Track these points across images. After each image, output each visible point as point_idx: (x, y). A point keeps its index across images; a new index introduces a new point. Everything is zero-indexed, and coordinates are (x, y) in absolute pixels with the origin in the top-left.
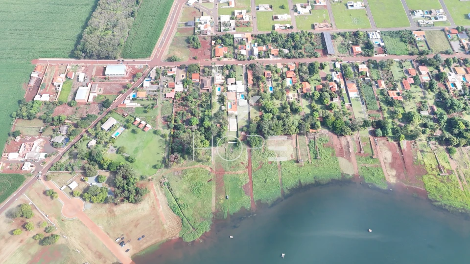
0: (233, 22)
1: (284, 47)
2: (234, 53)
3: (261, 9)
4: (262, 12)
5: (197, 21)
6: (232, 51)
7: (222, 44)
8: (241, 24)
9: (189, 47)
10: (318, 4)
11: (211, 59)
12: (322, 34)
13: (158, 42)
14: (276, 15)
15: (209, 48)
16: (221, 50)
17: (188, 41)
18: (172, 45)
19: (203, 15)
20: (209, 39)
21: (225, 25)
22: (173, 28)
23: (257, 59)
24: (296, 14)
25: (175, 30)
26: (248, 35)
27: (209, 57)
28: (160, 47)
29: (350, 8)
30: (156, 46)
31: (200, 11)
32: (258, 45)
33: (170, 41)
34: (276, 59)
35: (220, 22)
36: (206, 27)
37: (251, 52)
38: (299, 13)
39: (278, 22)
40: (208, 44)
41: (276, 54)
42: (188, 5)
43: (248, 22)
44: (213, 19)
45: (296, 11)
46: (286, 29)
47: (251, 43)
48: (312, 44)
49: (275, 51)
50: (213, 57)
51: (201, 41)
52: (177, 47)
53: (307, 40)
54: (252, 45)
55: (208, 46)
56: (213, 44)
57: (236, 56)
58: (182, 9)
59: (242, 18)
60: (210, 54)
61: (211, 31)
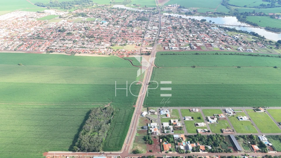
0: (171, 127)
1: (207, 145)
2: (175, 148)
3: (187, 119)
4: (188, 121)
5: (149, 126)
6: (174, 146)
7: (167, 142)
8: (177, 129)
9: (146, 143)
10: (220, 117)
11: (161, 152)
12: (229, 136)
13: (125, 140)
14: (197, 123)
15: (159, 144)
16: (168, 146)
17: (145, 139)
18: (135, 142)
19: (152, 122)
20: (158, 138)
21: (167, 128)
22: (134, 130)
23: (192, 153)
24: (208, 123)
25: (136, 132)
26: (182, 136)
27: (160, 150)
28: (127, 143)
29: (240, 120)
30: (124, 142)
31: (149, 119)
32: (191, 143)
33: (133, 139)
34: (204, 152)
35: (163, 127)
36: (155, 130)
37: (187, 147)
38: (211, 122)
39: (199, 128)
40: (158, 142)
41: (203, 149)
42: (142, 116)
43: (180, 127)
44: (158, 124)
45: (208, 121)
46: (205, 132)
47: (185, 141)
48: (225, 143)
49: (202, 147)
50: (163, 151)
51: (153, 139)
52: (138, 143)
53: (220, 140)
54: (186, 142)
55: (158, 143)
56: (161, 141)
57: (178, 150)
58: (139, 118)
59: (176, 125)
60: (160, 148)
61: (159, 133)
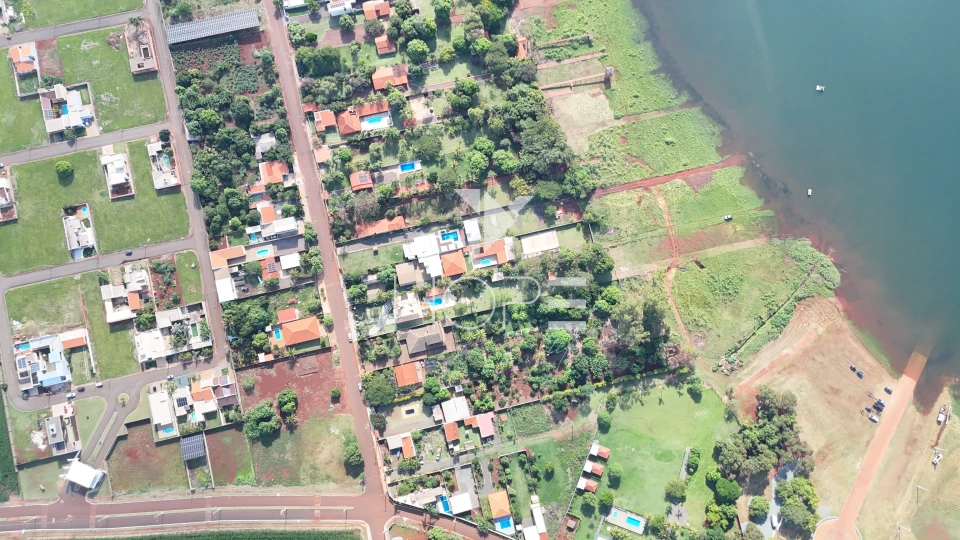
0: (164, 318)
1: (250, 150)
2: (295, 289)
3: (87, 239)
5: (175, 433)
6: (288, 297)
7: (268, 329)
8: (169, 289)
9: (292, 428)
11: (329, 349)
13: (289, 528)
14: (109, 189)
15: (285, 366)
16: (291, 325)
17: (269, 437)
18: (294, 481)
19: (147, 421)
20: (251, 376)
21: (179, 335)
23: (308, 218)
25: (229, 491)
27: (322, 356)
28: (309, 515)
30: (308, 528)
31: (123, 438)
32: (254, 222)
33: (279, 491)
34: (298, 167)
35: (170, 359)
36: (201, 396)
37: (286, 240)
39: (143, 180)
40: (272, 372)
41: (281, 169)
43: (156, 270)
44: (156, 384)
46: (171, 153)
47: (247, 248)
48: (223, 72)
49: (268, 174)
50: (323, 344)
51: (262, 397)
52: (299, 463)
53: (208, 89)
54: (253, 242)
55: (280, 372)
56: (270, 357)
57: (308, 276)
59: (142, 294)
60: (312, 359)
61: (217, 377)
